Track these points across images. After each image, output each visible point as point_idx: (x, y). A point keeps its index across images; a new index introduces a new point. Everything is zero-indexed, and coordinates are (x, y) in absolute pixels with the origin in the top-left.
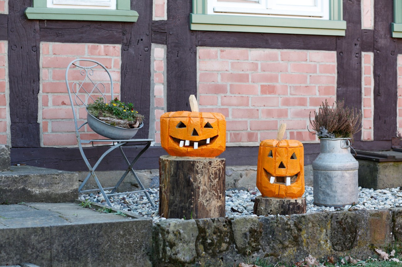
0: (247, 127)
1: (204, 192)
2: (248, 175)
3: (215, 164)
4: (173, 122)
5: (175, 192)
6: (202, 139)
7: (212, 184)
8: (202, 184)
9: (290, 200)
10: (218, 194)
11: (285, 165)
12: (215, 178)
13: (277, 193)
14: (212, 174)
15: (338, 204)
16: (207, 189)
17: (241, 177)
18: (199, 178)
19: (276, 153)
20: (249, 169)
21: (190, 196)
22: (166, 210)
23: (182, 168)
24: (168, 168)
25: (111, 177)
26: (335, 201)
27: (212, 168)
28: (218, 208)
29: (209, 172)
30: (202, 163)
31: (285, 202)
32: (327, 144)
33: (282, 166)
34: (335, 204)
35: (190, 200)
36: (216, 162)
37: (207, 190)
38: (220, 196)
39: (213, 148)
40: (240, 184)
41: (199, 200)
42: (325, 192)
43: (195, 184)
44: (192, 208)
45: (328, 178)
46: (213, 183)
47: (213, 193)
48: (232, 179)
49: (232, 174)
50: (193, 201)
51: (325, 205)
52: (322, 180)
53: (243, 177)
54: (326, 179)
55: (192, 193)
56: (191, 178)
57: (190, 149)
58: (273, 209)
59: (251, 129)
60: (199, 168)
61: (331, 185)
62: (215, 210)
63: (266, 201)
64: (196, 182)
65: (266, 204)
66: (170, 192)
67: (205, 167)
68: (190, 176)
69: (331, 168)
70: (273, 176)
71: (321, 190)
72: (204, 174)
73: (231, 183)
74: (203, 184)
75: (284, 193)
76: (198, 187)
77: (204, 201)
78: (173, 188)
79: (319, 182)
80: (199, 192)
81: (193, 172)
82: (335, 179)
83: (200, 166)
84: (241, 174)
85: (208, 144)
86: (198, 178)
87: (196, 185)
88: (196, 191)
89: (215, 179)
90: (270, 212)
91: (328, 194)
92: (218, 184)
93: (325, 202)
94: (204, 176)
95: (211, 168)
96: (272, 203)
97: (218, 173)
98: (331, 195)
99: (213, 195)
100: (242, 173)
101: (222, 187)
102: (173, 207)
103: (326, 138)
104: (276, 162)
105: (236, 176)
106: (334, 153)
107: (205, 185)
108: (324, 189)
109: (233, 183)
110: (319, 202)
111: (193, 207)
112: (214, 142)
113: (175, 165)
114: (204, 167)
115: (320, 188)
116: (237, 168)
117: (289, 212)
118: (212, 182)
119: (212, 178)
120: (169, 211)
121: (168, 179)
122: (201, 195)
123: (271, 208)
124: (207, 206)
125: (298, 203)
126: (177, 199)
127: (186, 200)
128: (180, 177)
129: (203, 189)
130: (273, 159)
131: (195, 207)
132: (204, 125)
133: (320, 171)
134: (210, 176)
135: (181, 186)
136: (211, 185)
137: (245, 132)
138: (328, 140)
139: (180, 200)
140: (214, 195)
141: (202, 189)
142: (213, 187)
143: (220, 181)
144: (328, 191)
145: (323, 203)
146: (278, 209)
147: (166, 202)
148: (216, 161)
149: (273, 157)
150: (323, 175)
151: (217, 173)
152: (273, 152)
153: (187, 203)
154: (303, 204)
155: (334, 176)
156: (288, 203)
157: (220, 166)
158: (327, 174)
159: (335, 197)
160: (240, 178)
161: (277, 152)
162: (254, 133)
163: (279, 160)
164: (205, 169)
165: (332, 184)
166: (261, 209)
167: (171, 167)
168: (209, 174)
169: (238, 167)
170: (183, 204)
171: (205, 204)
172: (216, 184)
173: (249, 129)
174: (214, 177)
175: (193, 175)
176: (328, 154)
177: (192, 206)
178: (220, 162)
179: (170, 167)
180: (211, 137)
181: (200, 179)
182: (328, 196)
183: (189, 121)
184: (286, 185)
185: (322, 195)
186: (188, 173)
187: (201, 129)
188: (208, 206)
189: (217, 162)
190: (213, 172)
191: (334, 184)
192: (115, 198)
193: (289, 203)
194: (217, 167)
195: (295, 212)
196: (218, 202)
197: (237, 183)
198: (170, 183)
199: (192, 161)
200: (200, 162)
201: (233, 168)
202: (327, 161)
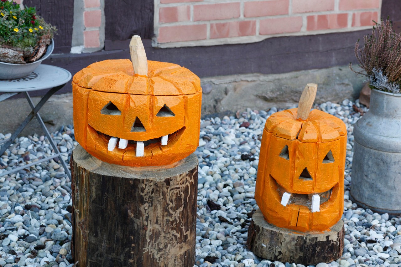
0: (239, 12)
1: (155, 236)
2: (238, 90)
3: (177, 181)
4: (95, 100)
5: (99, 231)
6: (152, 138)
7: (171, 220)
8: (150, 221)
9: (316, 238)
10: (182, 233)
11: (311, 173)
12: (177, 207)
13: (293, 224)
14: (171, 201)
15: (396, 209)
16: (160, 229)
17: (226, 93)
18: (146, 210)
19: (295, 152)
20: (239, 80)
21: (128, 244)
22: (84, 258)
23: (112, 190)
24: (86, 185)
25: (8, 109)
26: (391, 204)
27: (171, 190)
28: (181, 259)
29: (164, 198)
30: (152, 184)
31: (308, 241)
32: (385, 101)
33: (305, 174)
34: (391, 209)
35: (127, 250)
36: (179, 179)
37: (160, 232)
38: (187, 235)
39: (173, 153)
40: (223, 107)
41: (144, 250)
42: (374, 186)
43: (138, 222)
44: (131, 263)
45: (381, 163)
46: (173, 217)
47: (173, 235)
48: (211, 99)
49: (211, 91)
50: (132, 252)
51: (373, 208)
52: (370, 165)
53: (229, 93)
54: (378, 165)
55: (132, 237)
56: (129, 211)
57: (128, 156)
58: (284, 250)
59: (245, 16)
60: (146, 192)
61: (386, 176)
62: (176, 263)
63: (272, 234)
64: (139, 218)
65: (272, 239)
66: (91, 230)
67: (157, 190)
68: (128, 207)
69: (389, 148)
70: (288, 193)
71: (367, 182)
72: (155, 202)
73: (210, 106)
74: (152, 221)
75: (307, 225)
76: (144, 226)
77: (155, 251)
78: (96, 223)
79: (365, 168)
80: (145, 235)
81: (133, 200)
82: (394, 166)
83: (148, 189)
84: (226, 88)
85: (165, 146)
86: (143, 211)
87: (139, 224)
88: (139, 233)
89: (177, 209)
90: (279, 255)
91: (380, 190)
92: (183, 215)
93: (372, 202)
94: (156, 207)
95: (169, 190)
96: (283, 240)
97: (183, 196)
98: (385, 192)
99: (172, 238)
100: (228, 88)
101: (190, 220)
102: (95, 256)
103: (384, 91)
104: (294, 168)
105: (219, 93)
106: (394, 120)
107: (157, 222)
108: (373, 180)
109: (212, 105)
110: (361, 199)
111: (134, 262)
112: (177, 140)
113: (99, 183)
114: (155, 191)
115: (365, 178)
116: (220, 79)
117: (313, 258)
118: (171, 215)
119: (171, 208)
120: (89, 262)
121: (85, 204)
122: (149, 240)
123: (281, 248)
124: (159, 260)
125: (331, 241)
126: (103, 245)
127: (120, 248)
128: (109, 207)
129: (153, 230)
130: (290, 162)
131: (137, 262)
132: (156, 111)
133: (369, 149)
134: (168, 205)
135: (110, 222)
136: (168, 221)
137: (236, 20)
138: (387, 95)
139: (109, 248)
140: (174, 238)
141: (151, 229)
142: (172, 224)
143: (186, 210)
144: (380, 185)
145: (368, 203)
146: (293, 252)
147: (82, 243)
148: (180, 175)
149: (288, 157)
150: (373, 157)
151: (180, 196)
152: (291, 150)
153: (121, 253)
154: (339, 240)
155: (393, 161)
156: (314, 243)
157: (188, 183)
158: (381, 157)
159: (391, 196)
160: (224, 95)
161: (299, 150)
162: (249, 22)
163: (300, 164)
164: (157, 195)
165: (388, 174)
166: (262, 247)
167: (92, 184)
168: (166, 201)
169: (222, 77)
170: (114, 255)
171: (157, 256)
172: (179, 218)
173: (242, 16)
174: (174, 205)
175: (135, 204)
176: (385, 120)
177: (131, 261)
178: (187, 175)
179: (89, 184)
180: (171, 133)
181: (147, 212)
182: (379, 194)
183: (128, 102)
184: (310, 209)
185: (369, 189)
186: (123, 200)
187: (151, 117)
188: (162, 259)
189: (182, 177)
190: (174, 198)
191: (391, 175)
192: (12, 151)
193: (315, 241)
194: (181, 186)
195: (325, 257)
196: (181, 248)
197: (219, 104)
198: (90, 213)
199: (131, 179)
200: (147, 180)
201: (214, 80)
202: (382, 134)
